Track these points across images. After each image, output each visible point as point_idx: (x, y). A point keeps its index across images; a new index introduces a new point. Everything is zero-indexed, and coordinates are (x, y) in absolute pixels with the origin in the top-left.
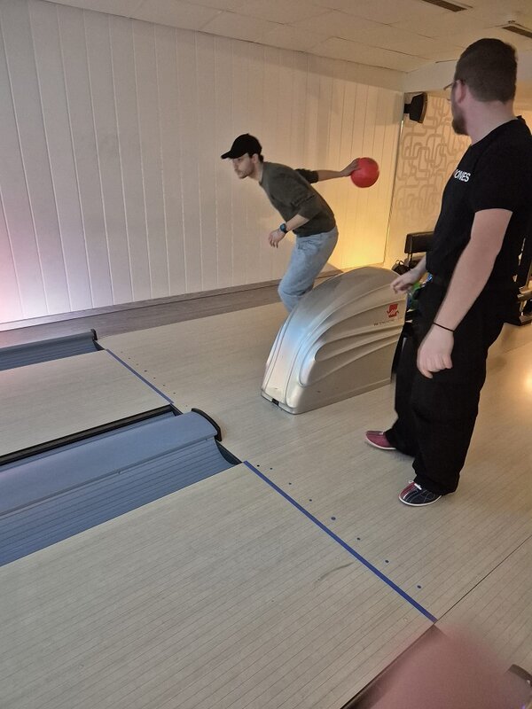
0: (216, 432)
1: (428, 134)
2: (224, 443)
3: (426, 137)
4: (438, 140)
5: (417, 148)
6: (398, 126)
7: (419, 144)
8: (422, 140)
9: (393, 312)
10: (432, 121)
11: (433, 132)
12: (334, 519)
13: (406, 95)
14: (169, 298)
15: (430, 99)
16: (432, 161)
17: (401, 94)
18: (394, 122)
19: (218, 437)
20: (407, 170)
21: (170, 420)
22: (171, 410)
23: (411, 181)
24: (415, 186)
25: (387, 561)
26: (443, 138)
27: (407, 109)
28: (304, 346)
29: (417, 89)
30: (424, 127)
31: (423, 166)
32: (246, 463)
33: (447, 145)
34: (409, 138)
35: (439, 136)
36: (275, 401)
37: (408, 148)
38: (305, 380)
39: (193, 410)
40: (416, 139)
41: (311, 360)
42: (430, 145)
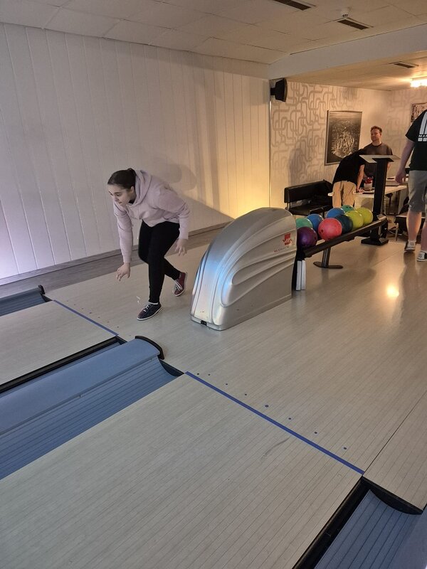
0: (158, 352)
1: (290, 111)
2: (166, 361)
3: (289, 113)
4: (299, 114)
5: (284, 121)
6: (267, 106)
7: (285, 118)
8: (288, 115)
9: (288, 240)
10: (292, 101)
11: (294, 108)
12: (267, 406)
13: (271, 81)
14: (102, 254)
15: (289, 84)
16: (296, 131)
17: (267, 81)
18: (264, 102)
19: (161, 356)
20: (278, 138)
21: (117, 348)
22: (117, 340)
23: (283, 147)
24: (286, 151)
25: (316, 433)
26: (302, 113)
27: (273, 92)
28: (221, 276)
29: (278, 76)
30: (287, 105)
31: (290, 134)
32: (188, 373)
33: (306, 118)
34: (277, 114)
35: (299, 111)
36: (203, 323)
37: (277, 121)
38: (226, 301)
39: (137, 337)
40: (283, 115)
41: (229, 284)
42: (293, 118)
